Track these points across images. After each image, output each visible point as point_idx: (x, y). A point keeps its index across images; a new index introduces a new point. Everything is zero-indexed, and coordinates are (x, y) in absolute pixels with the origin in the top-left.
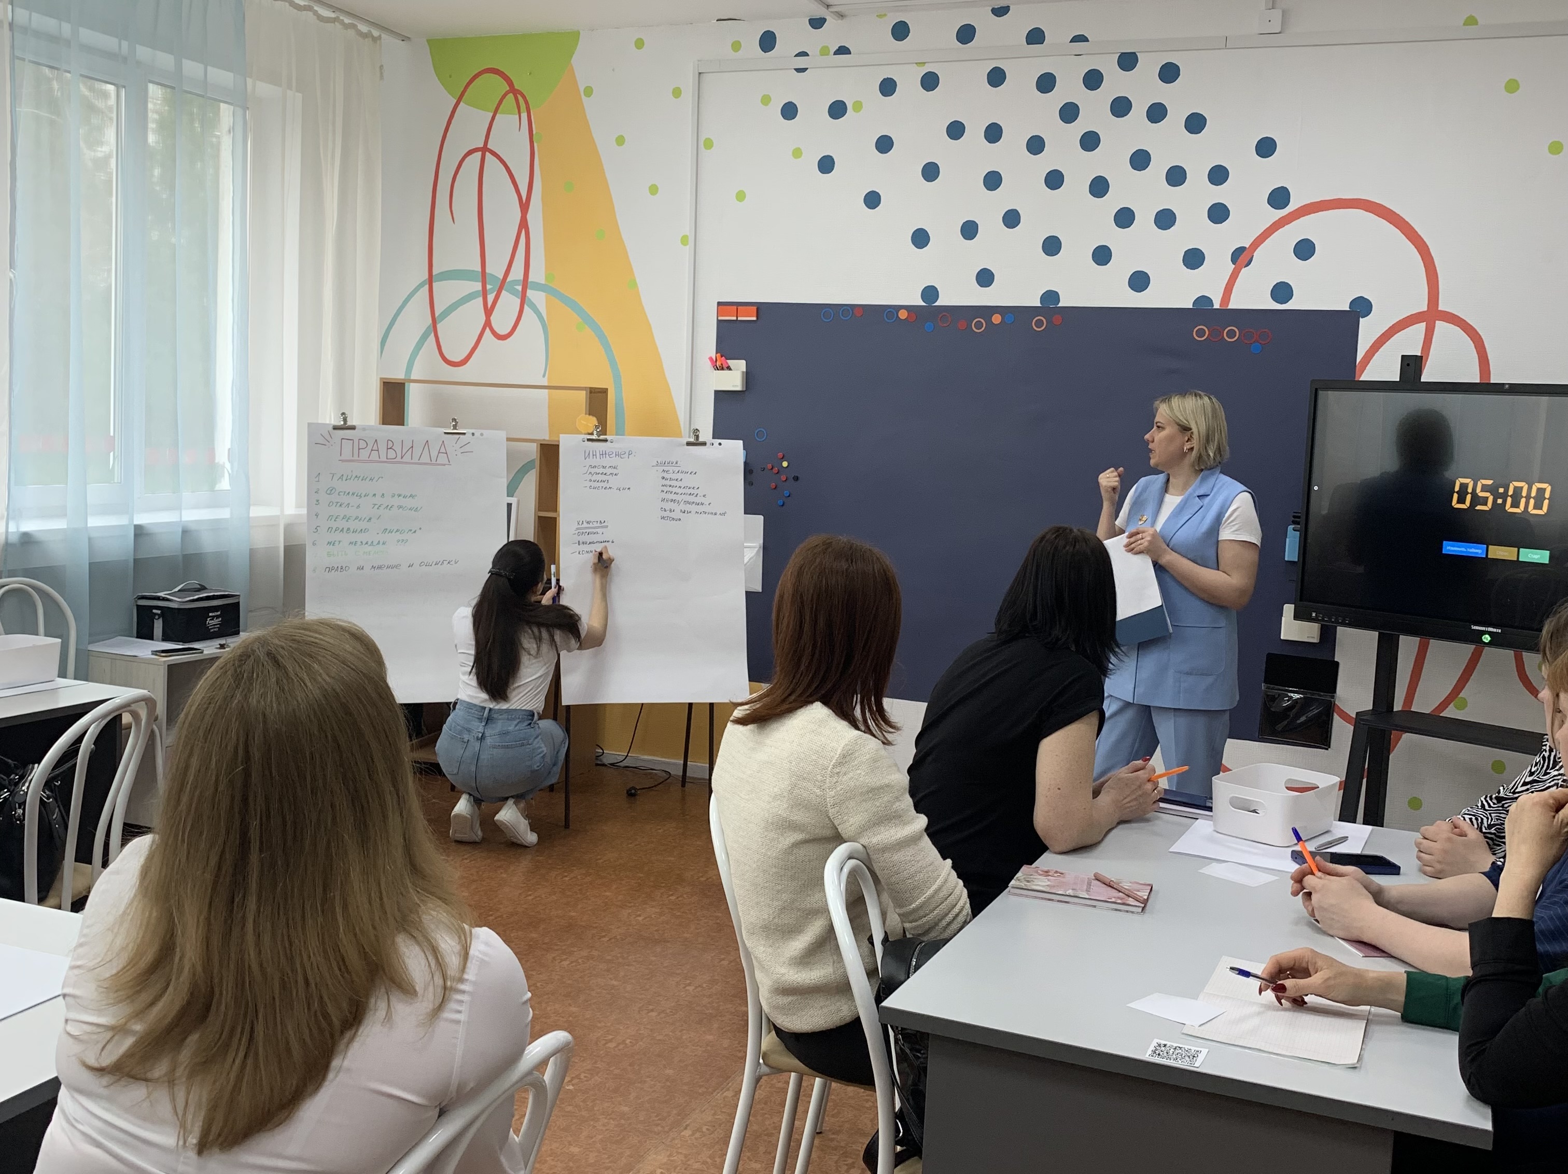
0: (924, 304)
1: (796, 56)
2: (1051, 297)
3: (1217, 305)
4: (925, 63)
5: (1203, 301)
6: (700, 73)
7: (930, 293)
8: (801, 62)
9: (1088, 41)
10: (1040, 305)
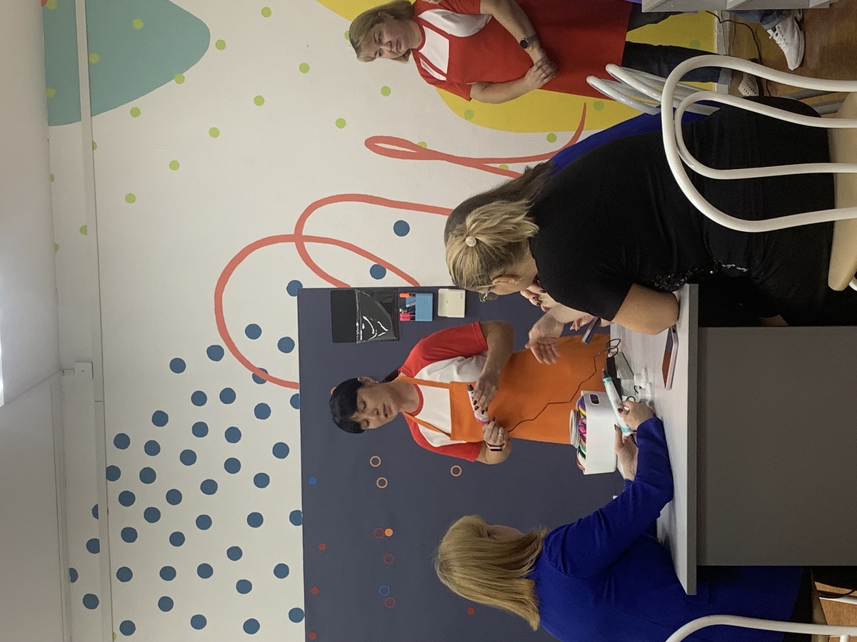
0: (304, 620)
2: (295, 518)
3: (297, 391)
4: (113, 634)
5: (294, 402)
7: (295, 615)
9: (97, 505)
10: (301, 526)
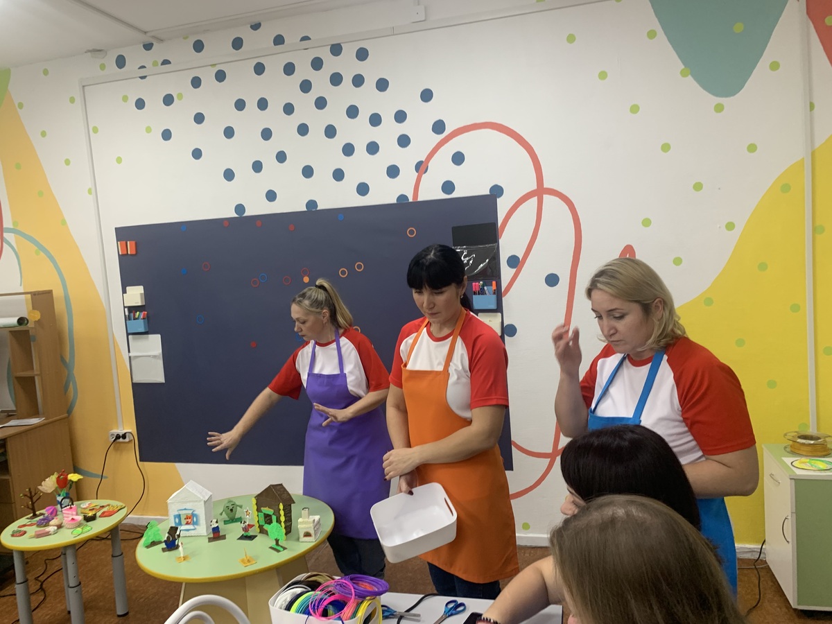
0: (237, 216)
1: (139, 68)
2: (312, 204)
3: (411, 200)
4: (215, 65)
5: (402, 198)
6: (84, 86)
7: (240, 208)
8: (143, 72)
9: (310, 39)
10: (306, 210)
